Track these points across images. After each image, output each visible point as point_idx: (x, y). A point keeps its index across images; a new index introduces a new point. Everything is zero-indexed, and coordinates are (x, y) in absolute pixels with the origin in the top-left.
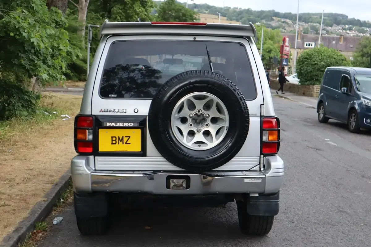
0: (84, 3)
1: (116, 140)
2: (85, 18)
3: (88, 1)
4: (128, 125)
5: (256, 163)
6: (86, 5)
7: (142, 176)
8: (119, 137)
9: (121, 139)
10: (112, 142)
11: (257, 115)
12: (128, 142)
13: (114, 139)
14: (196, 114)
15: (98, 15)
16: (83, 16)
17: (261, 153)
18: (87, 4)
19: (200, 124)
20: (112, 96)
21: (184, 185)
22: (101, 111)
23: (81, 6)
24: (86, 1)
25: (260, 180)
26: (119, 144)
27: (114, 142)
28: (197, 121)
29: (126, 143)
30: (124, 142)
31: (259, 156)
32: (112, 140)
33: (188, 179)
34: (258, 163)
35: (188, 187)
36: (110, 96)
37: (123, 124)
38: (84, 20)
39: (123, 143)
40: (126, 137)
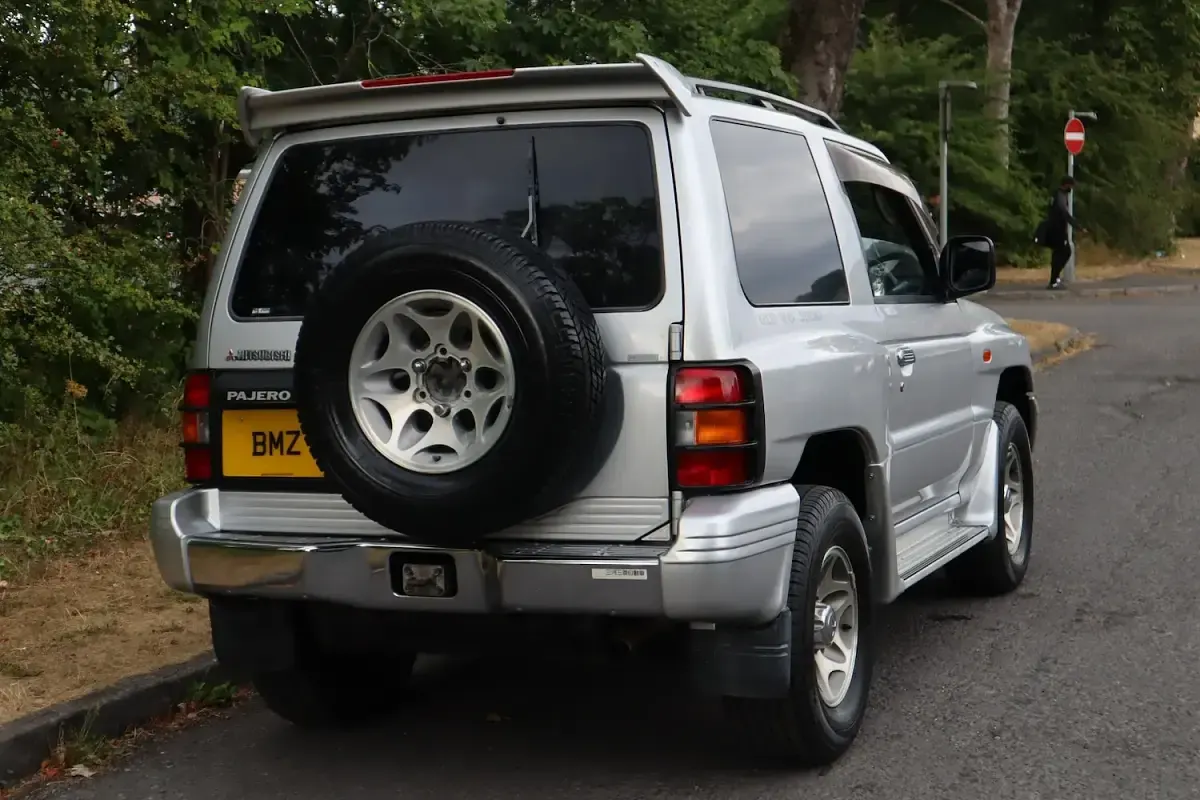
0: (1004, 10)
1: (263, 444)
2: (1007, 60)
3: (1019, 4)
4: (277, 397)
5: (658, 517)
6: (1009, 18)
7: (312, 551)
8: (271, 434)
9: (276, 436)
10: (255, 449)
11: (660, 360)
12: (294, 450)
13: (260, 439)
14: (435, 361)
15: (1058, 44)
16: (1002, 53)
17: (672, 488)
18: (1016, 15)
19: (454, 391)
20: (261, 311)
21: (441, 583)
22: (230, 358)
23: (992, 23)
24: (1010, 4)
25: (642, 574)
26: (271, 453)
27: (260, 449)
28: (444, 381)
29: (290, 452)
30: (285, 449)
31: (668, 495)
32: (256, 444)
33: (448, 563)
34: (667, 519)
35: (452, 589)
36: (254, 312)
37: (266, 396)
38: (1006, 65)
39: (282, 453)
40: (289, 433)
